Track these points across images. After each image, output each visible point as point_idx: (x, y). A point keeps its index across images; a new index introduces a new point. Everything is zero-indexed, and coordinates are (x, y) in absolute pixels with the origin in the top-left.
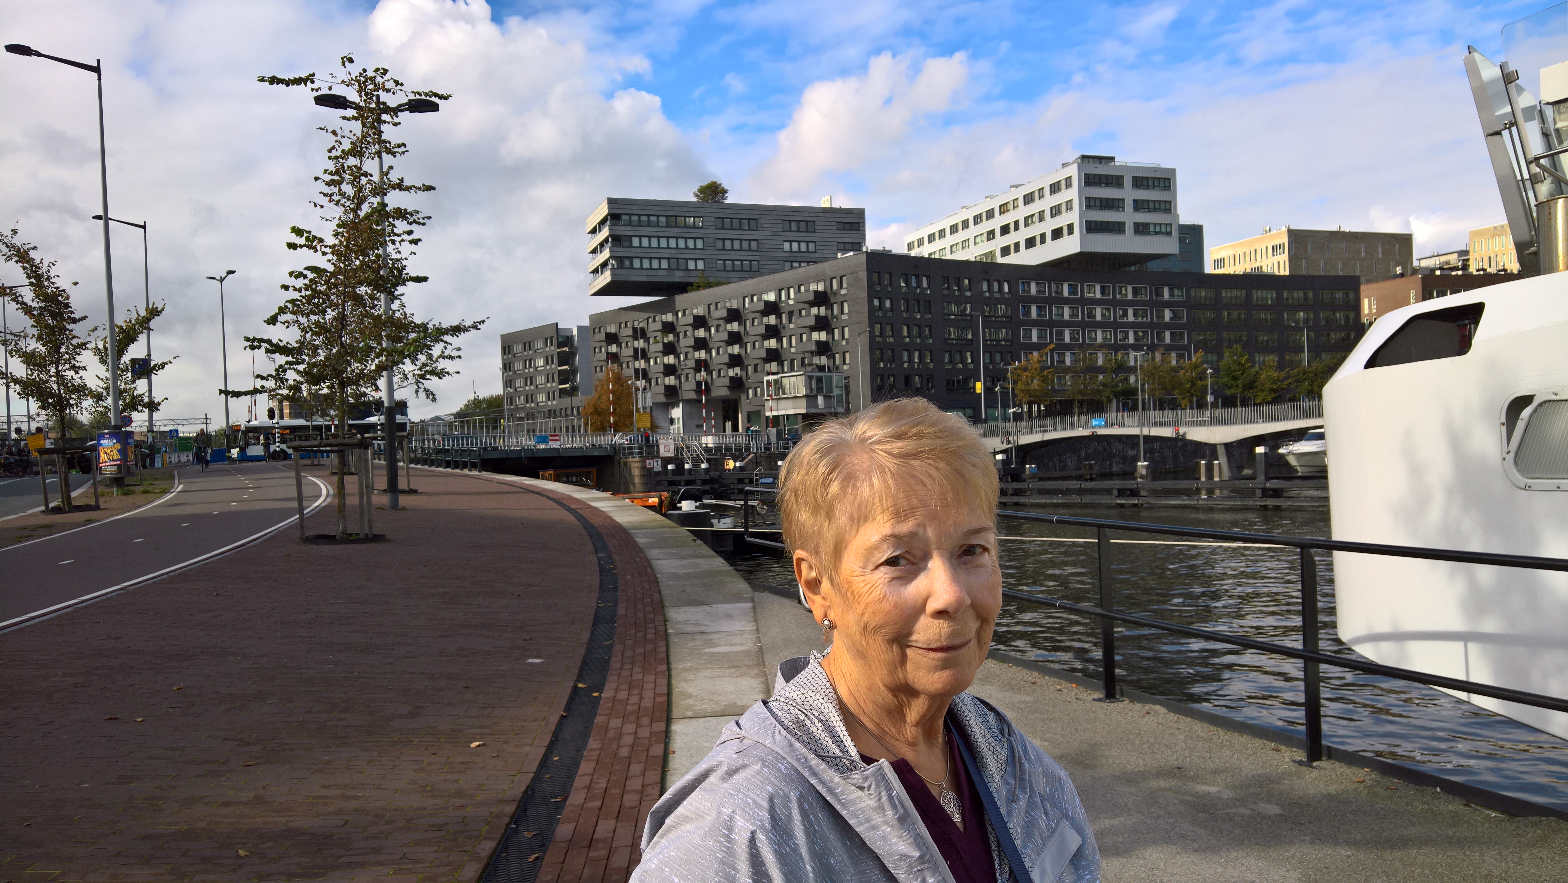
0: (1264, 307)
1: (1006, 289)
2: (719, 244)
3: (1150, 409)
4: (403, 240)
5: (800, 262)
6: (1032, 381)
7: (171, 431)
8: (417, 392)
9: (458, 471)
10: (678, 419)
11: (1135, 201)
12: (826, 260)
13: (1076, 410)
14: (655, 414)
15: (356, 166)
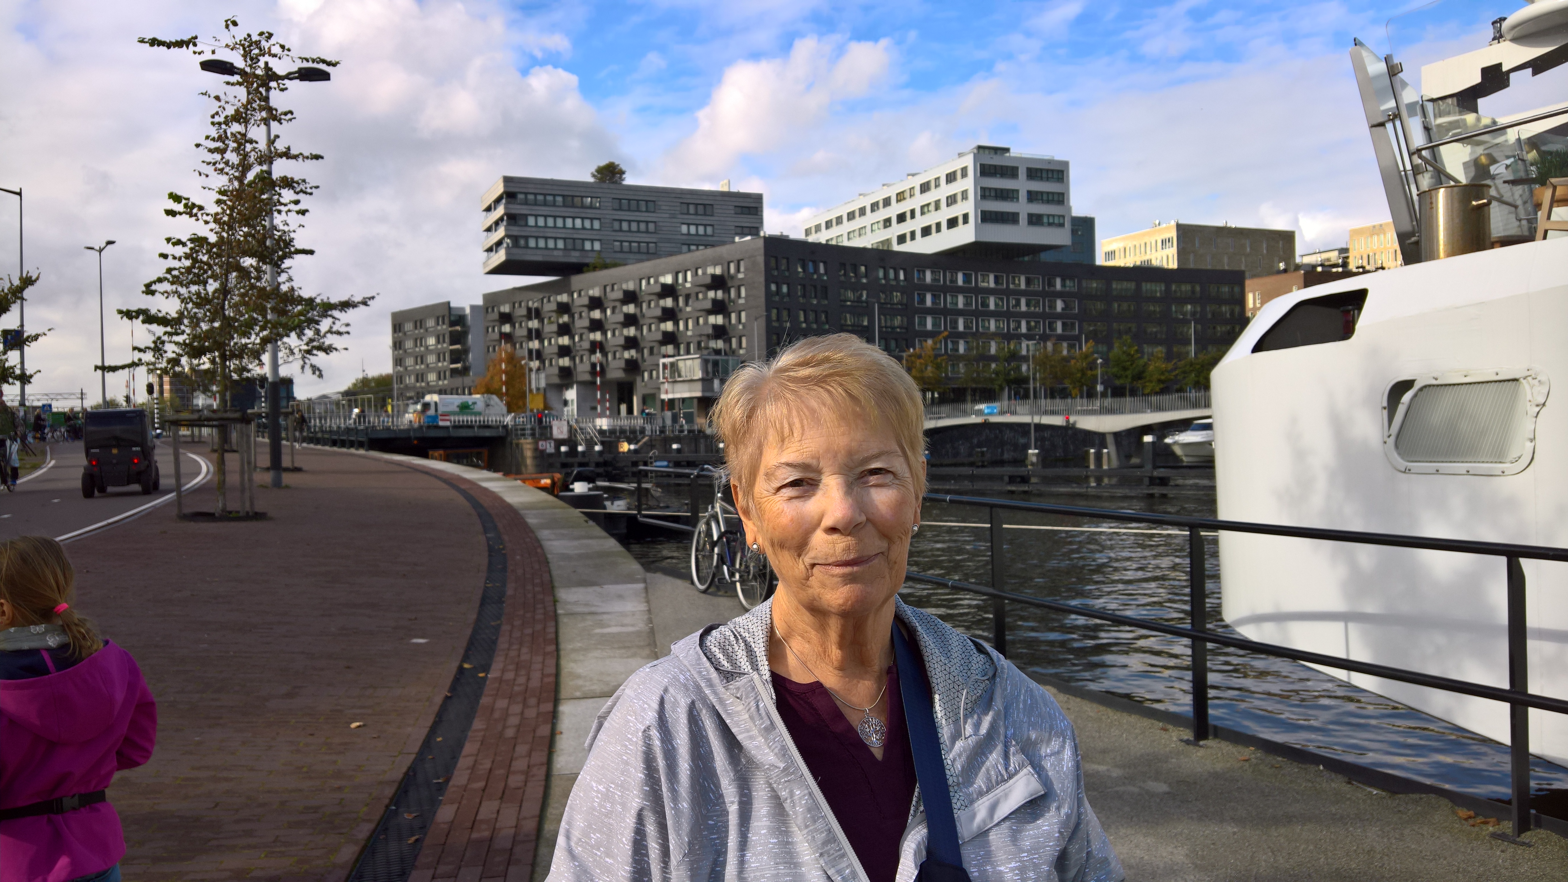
0: (1153, 299)
1: (902, 277)
2: (616, 225)
3: (1041, 398)
4: (289, 211)
5: (697, 245)
6: (926, 368)
7: (44, 406)
8: (303, 367)
9: (344, 450)
10: (572, 401)
11: (1029, 193)
12: (723, 243)
13: (969, 398)
14: (549, 395)
15: (239, 133)
